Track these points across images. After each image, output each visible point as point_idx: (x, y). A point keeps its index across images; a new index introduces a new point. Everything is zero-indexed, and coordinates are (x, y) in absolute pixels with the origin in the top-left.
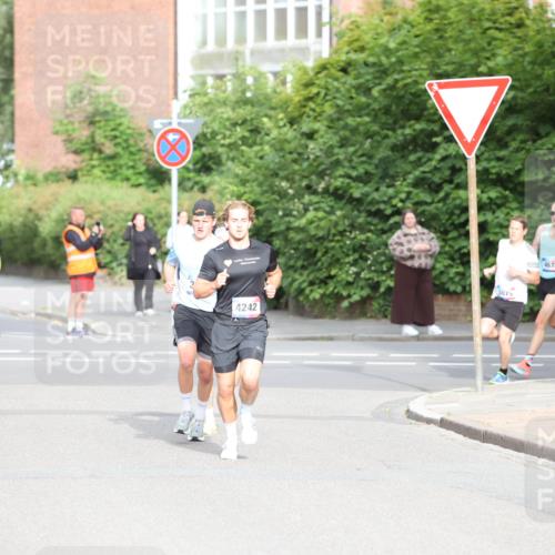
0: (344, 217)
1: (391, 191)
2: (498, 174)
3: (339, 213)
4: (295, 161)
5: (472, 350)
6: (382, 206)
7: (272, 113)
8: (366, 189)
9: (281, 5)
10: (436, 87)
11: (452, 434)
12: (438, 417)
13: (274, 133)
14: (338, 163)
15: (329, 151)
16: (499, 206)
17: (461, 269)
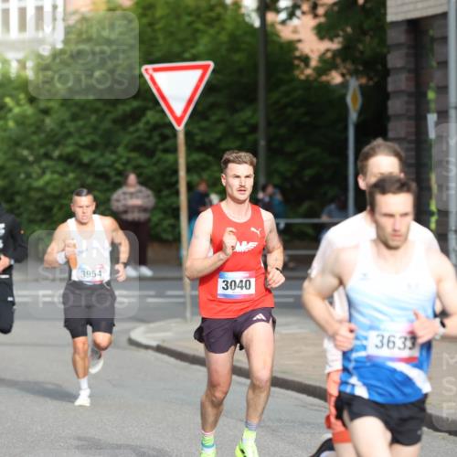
0: (76, 179)
1: (113, 157)
2: (202, 141)
3: (71, 176)
4: (34, 133)
5: (182, 288)
6: (107, 170)
7: (15, 92)
8: (93, 155)
9: (22, 5)
10: (151, 71)
11: (166, 358)
12: (154, 343)
13: (17, 110)
14: (69, 134)
15: (62, 124)
16: (204, 169)
17: (172, 221)
